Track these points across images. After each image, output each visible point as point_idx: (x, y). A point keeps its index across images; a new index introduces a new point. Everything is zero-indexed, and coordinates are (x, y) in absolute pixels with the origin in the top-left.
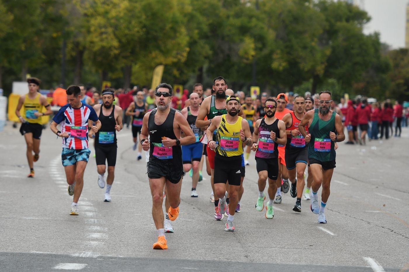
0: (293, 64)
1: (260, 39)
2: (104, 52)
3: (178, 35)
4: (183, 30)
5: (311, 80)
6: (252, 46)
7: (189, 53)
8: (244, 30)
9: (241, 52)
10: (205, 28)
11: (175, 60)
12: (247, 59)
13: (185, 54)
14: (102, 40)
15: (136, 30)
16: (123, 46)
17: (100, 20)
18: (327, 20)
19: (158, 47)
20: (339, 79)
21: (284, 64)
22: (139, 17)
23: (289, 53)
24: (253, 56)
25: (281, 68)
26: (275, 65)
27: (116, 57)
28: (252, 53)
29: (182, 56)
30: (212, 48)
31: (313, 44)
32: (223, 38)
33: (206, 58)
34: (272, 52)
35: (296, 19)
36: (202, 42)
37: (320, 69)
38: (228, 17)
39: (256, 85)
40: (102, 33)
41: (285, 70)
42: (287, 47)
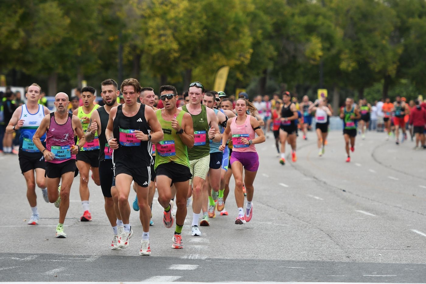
0: (363, 65)
1: (327, 38)
2: (163, 55)
3: (241, 35)
4: (246, 30)
5: (383, 81)
6: (319, 45)
7: (253, 55)
8: (310, 29)
9: (308, 53)
10: (269, 28)
11: (238, 63)
12: (314, 60)
13: (248, 56)
14: (161, 43)
15: (197, 31)
16: (183, 49)
17: (158, 22)
18: (398, 16)
19: (220, 50)
20: (413, 78)
21: (353, 65)
22: (199, 18)
23: (358, 53)
24: (320, 57)
25: (350, 69)
26: (343, 66)
27: (176, 60)
28: (320, 53)
29: (246, 58)
30: (277, 49)
31: (384, 42)
32: (288, 38)
33: (271, 59)
34: (340, 52)
35: (365, 16)
36: (266, 43)
37: (392, 70)
38: (293, 15)
39: (323, 88)
40: (160, 36)
41: (354, 71)
42: (356, 46)
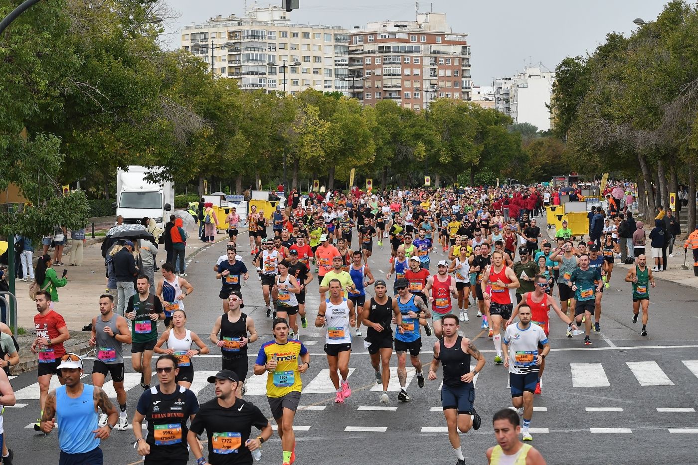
0: (456, 158)
1: (429, 143)
2: (314, 159)
3: (368, 145)
4: (372, 141)
6: (424, 148)
7: (376, 157)
8: (417, 137)
9: (415, 153)
10: (388, 137)
11: (367, 162)
12: (420, 158)
13: (374, 158)
14: (312, 151)
15: (337, 143)
16: (328, 155)
17: (310, 137)
18: (480, 124)
19: (353, 154)
21: (449, 158)
22: (338, 134)
23: (452, 150)
24: (424, 156)
25: (447, 162)
26: (442, 159)
27: (323, 163)
28: (424, 153)
29: (372, 159)
30: (394, 151)
31: (470, 143)
32: (402, 143)
33: (390, 159)
34: (439, 150)
35: (456, 124)
36: (386, 148)
37: (476, 161)
38: (405, 128)
39: (427, 175)
40: (312, 146)
42: (450, 145)
